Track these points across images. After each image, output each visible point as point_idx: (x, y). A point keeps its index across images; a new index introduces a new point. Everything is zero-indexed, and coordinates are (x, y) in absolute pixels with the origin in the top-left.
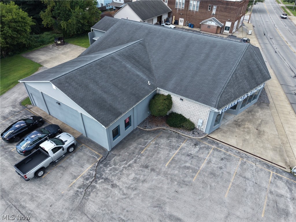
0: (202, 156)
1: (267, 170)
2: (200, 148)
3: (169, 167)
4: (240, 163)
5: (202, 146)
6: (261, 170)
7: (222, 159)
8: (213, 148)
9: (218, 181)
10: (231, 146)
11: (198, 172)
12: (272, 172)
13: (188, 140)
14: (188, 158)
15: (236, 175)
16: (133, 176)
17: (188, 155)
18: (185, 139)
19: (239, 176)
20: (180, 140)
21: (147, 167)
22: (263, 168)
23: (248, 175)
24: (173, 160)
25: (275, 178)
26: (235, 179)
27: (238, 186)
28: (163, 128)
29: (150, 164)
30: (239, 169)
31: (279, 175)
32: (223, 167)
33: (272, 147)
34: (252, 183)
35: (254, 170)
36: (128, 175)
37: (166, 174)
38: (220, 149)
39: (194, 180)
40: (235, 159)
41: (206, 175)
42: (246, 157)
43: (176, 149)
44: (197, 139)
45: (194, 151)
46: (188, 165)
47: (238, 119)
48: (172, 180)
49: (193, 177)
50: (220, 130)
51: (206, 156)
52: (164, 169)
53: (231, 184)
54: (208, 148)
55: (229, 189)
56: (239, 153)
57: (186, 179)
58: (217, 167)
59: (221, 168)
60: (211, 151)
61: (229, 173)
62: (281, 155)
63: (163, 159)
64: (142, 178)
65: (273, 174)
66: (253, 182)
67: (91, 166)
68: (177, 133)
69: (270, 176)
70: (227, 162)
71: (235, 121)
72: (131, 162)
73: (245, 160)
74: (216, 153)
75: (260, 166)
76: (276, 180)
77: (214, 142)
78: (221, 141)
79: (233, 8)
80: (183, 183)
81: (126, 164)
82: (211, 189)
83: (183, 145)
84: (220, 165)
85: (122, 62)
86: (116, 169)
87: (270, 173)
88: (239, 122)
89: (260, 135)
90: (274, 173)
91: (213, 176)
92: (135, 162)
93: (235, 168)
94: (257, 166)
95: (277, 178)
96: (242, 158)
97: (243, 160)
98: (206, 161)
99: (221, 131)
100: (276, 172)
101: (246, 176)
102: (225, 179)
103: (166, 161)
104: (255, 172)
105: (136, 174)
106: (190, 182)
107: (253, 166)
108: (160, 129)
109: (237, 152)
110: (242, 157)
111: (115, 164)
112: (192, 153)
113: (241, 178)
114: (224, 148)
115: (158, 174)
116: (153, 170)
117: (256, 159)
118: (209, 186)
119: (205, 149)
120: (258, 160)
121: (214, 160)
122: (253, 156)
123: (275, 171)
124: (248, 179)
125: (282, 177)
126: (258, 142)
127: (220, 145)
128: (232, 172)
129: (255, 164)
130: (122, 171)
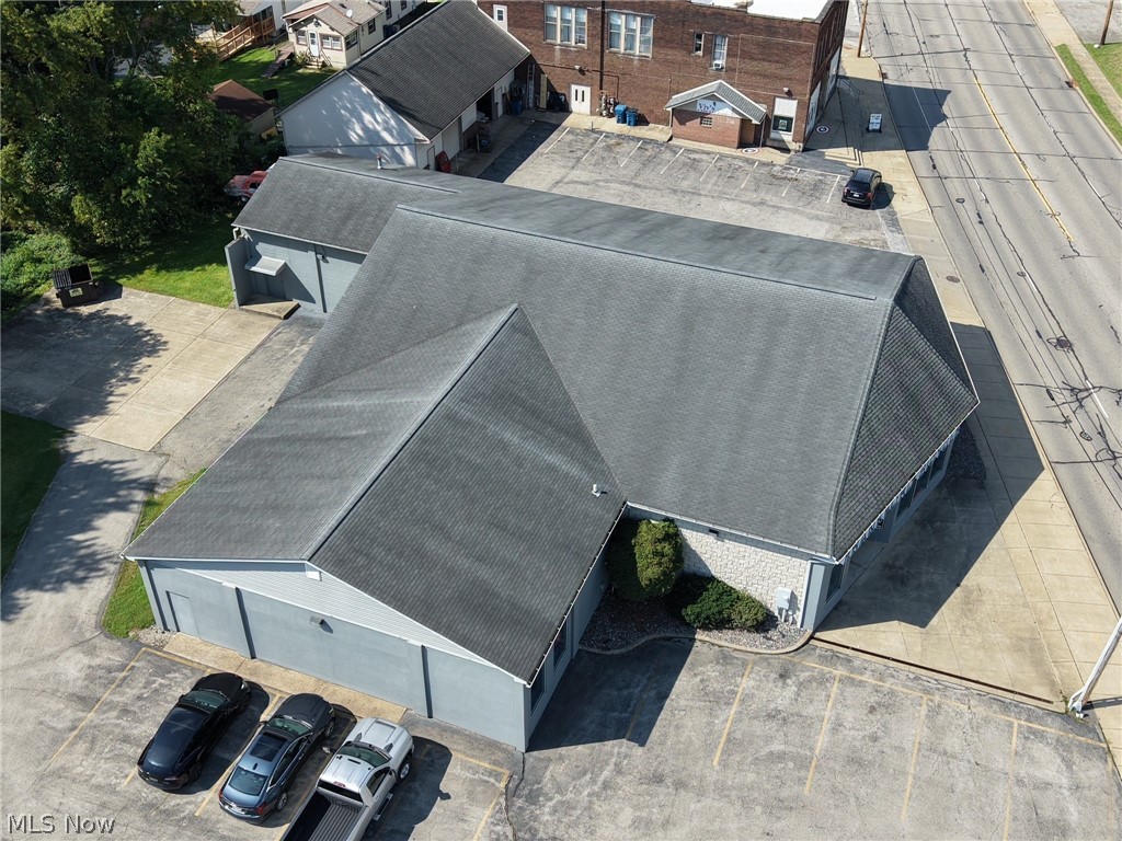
0: (810, 710)
1: (1003, 717)
2: (800, 685)
3: (724, 765)
4: (924, 710)
5: (804, 675)
6: (987, 720)
7: (872, 710)
8: (837, 679)
9: (874, 781)
10: (888, 658)
11: (813, 764)
12: (1016, 723)
13: (755, 663)
14: (773, 725)
15: (919, 750)
16: (627, 815)
17: (770, 717)
18: (744, 664)
19: (928, 753)
20: (731, 670)
21: (658, 779)
22: (991, 714)
23: (953, 742)
24: (728, 740)
25: (1026, 738)
26: (918, 763)
27: (929, 781)
28: (662, 635)
29: (667, 769)
30: (926, 730)
31: (1035, 726)
32: (880, 733)
33: (1008, 641)
34: (967, 765)
35: (968, 727)
36: (614, 816)
37: (722, 789)
38: (861, 678)
39: (806, 792)
40: (909, 702)
41: (837, 768)
42: (938, 689)
43: (728, 704)
44: (784, 656)
45: (783, 696)
46: (777, 747)
47: (896, 558)
48: (746, 803)
49: (801, 781)
50: (846, 608)
51: (825, 710)
52: (712, 777)
53: (910, 779)
54: (823, 681)
55: (907, 795)
56: (917, 678)
57: (785, 793)
58: (864, 737)
59: (874, 739)
60: (835, 689)
61: (900, 749)
62: (1038, 663)
63: (697, 743)
64: (656, 815)
65: (1020, 726)
66: (969, 762)
67: (488, 812)
68: (713, 644)
69: (1012, 733)
70: (887, 716)
71: (886, 566)
72: (606, 773)
73: (937, 698)
74: (850, 690)
75: (981, 711)
76: (1029, 744)
77: (835, 655)
78: (858, 647)
79: (794, 45)
80: (779, 806)
81: (593, 781)
82: (859, 806)
83: (746, 683)
84: (869, 730)
85: (485, 428)
86: (568, 807)
87: (1011, 725)
88: (901, 568)
89: (969, 603)
90: (1022, 722)
91: (856, 767)
92: (619, 771)
93: (914, 731)
94: (974, 710)
95: (1032, 737)
96: (929, 693)
97: (932, 701)
98: (826, 726)
99: (849, 611)
100: (1026, 720)
101: (949, 749)
102: (891, 771)
103: (709, 749)
104: (970, 732)
105: (636, 807)
106: (797, 798)
107: (961, 714)
108: (655, 639)
109: (912, 676)
110: (927, 691)
111: (560, 790)
112: (780, 708)
113: (935, 756)
114: (872, 671)
115: (701, 793)
116: (680, 785)
117: (967, 688)
118: (852, 800)
119: (815, 684)
120: (975, 692)
121: (849, 716)
122: (959, 681)
123: (1024, 716)
124: (954, 756)
125: (1043, 731)
126: (968, 632)
127: (857, 663)
128: (907, 745)
129: (966, 707)
130: (589, 808)
